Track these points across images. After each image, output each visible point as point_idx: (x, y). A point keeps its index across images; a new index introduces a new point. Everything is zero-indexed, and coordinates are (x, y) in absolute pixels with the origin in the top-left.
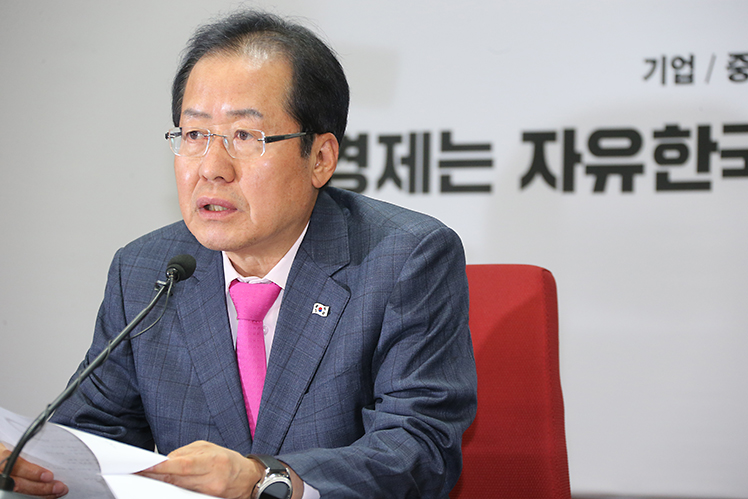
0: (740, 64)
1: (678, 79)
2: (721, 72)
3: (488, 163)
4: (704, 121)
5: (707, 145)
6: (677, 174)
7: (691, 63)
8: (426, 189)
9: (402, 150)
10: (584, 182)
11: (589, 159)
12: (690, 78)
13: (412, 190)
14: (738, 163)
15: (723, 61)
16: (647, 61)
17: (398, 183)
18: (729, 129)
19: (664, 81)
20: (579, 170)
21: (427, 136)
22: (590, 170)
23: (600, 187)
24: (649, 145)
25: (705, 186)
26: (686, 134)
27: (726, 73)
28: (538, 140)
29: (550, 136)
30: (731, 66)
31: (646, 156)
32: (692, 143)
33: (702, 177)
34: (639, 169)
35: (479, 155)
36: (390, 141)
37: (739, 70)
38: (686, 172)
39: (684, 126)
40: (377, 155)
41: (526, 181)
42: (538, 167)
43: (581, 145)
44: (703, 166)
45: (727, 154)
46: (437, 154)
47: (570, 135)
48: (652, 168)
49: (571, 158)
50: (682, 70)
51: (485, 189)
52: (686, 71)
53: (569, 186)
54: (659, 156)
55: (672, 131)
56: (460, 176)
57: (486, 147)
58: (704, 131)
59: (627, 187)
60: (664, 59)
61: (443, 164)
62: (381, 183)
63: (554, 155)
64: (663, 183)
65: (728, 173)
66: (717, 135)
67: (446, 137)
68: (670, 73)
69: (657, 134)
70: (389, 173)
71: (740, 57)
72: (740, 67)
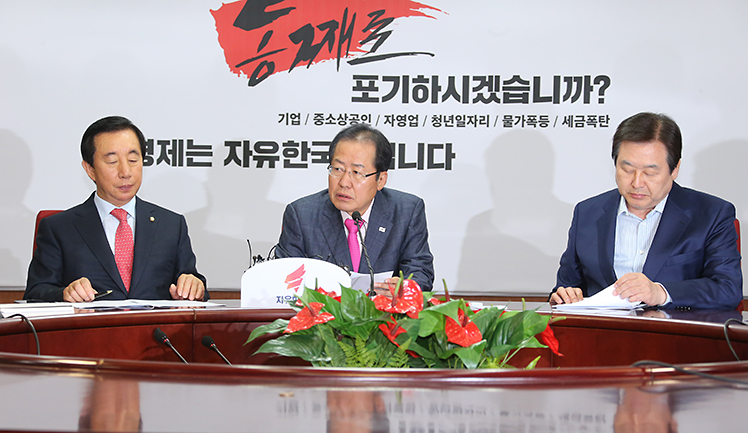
1: (293, 123)
2: (311, 121)
3: (211, 154)
4: (304, 140)
5: (306, 150)
6: (293, 161)
7: (299, 117)
8: (181, 165)
9: (169, 147)
10: (253, 163)
11: (255, 153)
12: (298, 123)
13: (174, 165)
14: (319, 157)
15: (312, 116)
16: (280, 115)
17: (168, 162)
18: (314, 144)
19: (287, 123)
20: (251, 158)
21: (181, 141)
22: (255, 158)
23: (260, 165)
24: (281, 149)
25: (306, 166)
26: (297, 145)
27: (313, 122)
28: (232, 145)
29: (239, 144)
30: (315, 119)
31: (280, 153)
32: (299, 149)
33: (304, 163)
34: (278, 158)
35: (206, 150)
36: (163, 143)
37: (319, 121)
38: (297, 160)
39: (296, 141)
40: (157, 149)
41: (227, 162)
42: (233, 156)
43: (252, 148)
44: (304, 158)
45: (314, 154)
46: (185, 150)
47: (247, 143)
48: (282, 158)
49: (247, 153)
50: (295, 119)
51: (210, 164)
52: (297, 120)
53: (246, 165)
54: (285, 153)
55: (291, 143)
56: (196, 159)
57: (210, 147)
58: (305, 144)
59: (272, 166)
60: (287, 114)
61: (188, 154)
62: (159, 162)
63: (240, 151)
64: (287, 164)
65: (314, 161)
66: (309, 146)
67: (190, 142)
68: (290, 120)
69: (284, 145)
70: (163, 157)
71: (319, 115)
72: (319, 119)
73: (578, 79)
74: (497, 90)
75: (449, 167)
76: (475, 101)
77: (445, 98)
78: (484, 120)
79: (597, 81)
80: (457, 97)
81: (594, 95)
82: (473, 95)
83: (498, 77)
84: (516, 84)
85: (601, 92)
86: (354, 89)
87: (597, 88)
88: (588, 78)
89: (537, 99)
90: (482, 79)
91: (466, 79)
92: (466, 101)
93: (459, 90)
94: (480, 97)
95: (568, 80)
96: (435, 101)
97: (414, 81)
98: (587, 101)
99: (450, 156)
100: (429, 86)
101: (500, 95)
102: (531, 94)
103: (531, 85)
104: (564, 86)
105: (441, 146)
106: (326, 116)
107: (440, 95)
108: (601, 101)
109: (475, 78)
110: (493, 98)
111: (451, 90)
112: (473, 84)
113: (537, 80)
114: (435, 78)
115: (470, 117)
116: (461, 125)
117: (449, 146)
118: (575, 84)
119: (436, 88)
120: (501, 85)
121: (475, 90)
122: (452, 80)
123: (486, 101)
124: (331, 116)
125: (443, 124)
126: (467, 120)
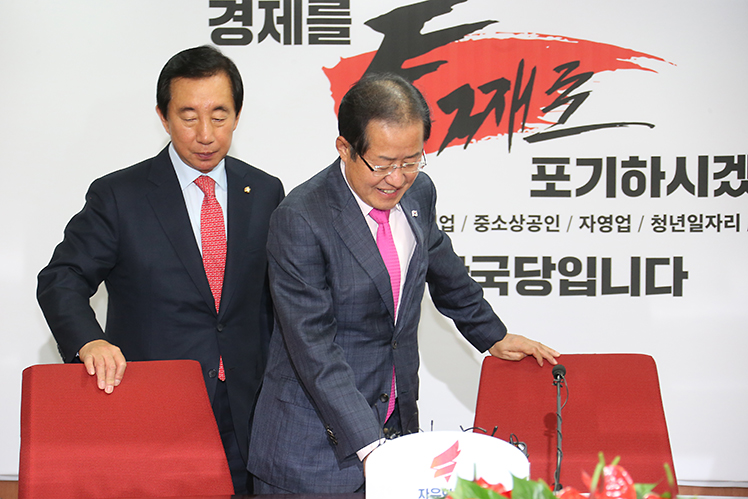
0: (481, 221)
2: (471, 226)
7: (452, 219)
12: (452, 229)
14: (482, 279)
15: (472, 219)
18: (476, 259)
27: (474, 226)
30: (476, 222)
37: (482, 225)
45: (476, 273)
50: (446, 223)
52: (448, 224)
66: (468, 262)
71: (482, 217)
72: (481, 223)
75: (678, 292)
76: (718, 193)
77: (671, 189)
78: (732, 222)
80: (690, 188)
82: (713, 185)
86: (535, 178)
90: (728, 160)
91: (703, 161)
92: (703, 193)
93: (693, 176)
94: (725, 188)
96: (655, 193)
97: (624, 164)
99: (680, 275)
100: (647, 172)
105: (665, 261)
106: (492, 218)
107: (664, 184)
109: (718, 159)
111: (681, 178)
112: (715, 168)
114: (656, 161)
115: (711, 218)
116: (696, 228)
117: (678, 261)
119: (657, 175)
121: (717, 176)
122: (681, 162)
123: (735, 193)
124: (499, 218)
125: (669, 227)
126: (706, 221)
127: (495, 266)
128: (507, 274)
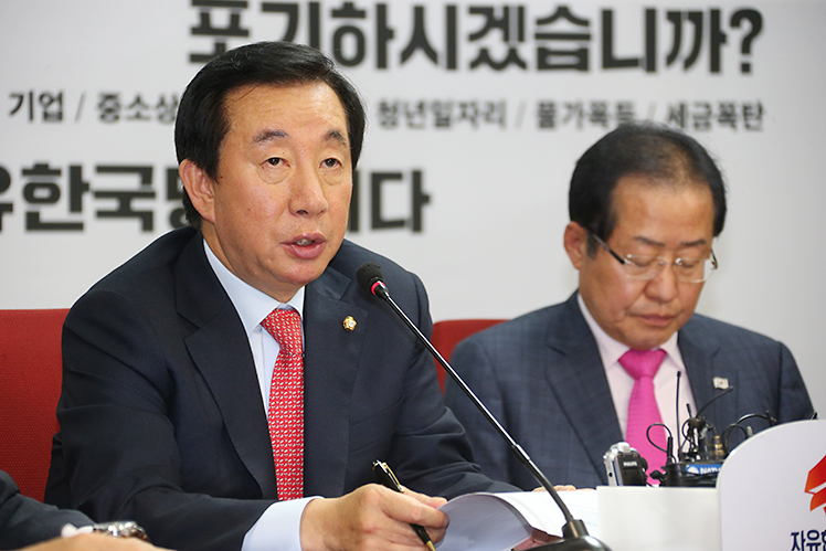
0: (109, 104)
1: (46, 116)
2: (92, 112)
4: (76, 160)
5: (79, 186)
6: (48, 213)
7: (60, 98)
12: (60, 116)
14: (112, 204)
15: (93, 101)
16: (13, 96)
18: (102, 169)
19: (31, 116)
24: (18, 183)
25: (78, 227)
26: (58, 172)
27: (96, 113)
30: (101, 105)
31: (14, 194)
32: (63, 182)
33: (75, 218)
34: (9, 207)
37: (110, 111)
38: (58, 212)
39: (54, 165)
44: (76, 206)
45: (100, 195)
48: (22, 208)
50: (50, 107)
52: (54, 108)
54: (28, 193)
55: (41, 169)
58: (76, 171)
60: (31, 95)
64: (33, 223)
65: (102, 214)
66: (89, 175)
68: (38, 110)
69: (26, 172)
71: (110, 97)
72: (109, 107)
73: (696, 17)
74: (521, 38)
75: (416, 224)
76: (474, 64)
77: (406, 55)
78: (494, 113)
79: (736, 20)
80: (432, 55)
81: (731, 54)
82: (467, 51)
83: (521, 10)
84: (562, 26)
85: (746, 47)
86: (196, 31)
87: (735, 37)
88: (715, 14)
89: (610, 62)
90: (486, 11)
91: (451, 12)
92: (452, 64)
93: (436, 34)
94: (483, 58)
95: (675, 17)
96: (382, 62)
97: (336, 14)
98: (715, 66)
99: (420, 199)
100: (368, 26)
101: (528, 51)
102: (595, 50)
103: (596, 29)
104: (665, 31)
105: (396, 176)
106: (126, 99)
107: (395, 48)
108: (746, 68)
109: (474, 10)
110: (513, 58)
111: (419, 40)
112: (469, 24)
113: (607, 17)
114: (382, 11)
115: (463, 106)
116: (443, 122)
117: (417, 177)
118: (688, 29)
119: (385, 34)
120: (531, 28)
121: (474, 37)
122: (419, 13)
123: (498, 66)
124: (138, 100)
125: (402, 120)
126: (456, 112)
127: (131, 182)
128: (151, 195)
